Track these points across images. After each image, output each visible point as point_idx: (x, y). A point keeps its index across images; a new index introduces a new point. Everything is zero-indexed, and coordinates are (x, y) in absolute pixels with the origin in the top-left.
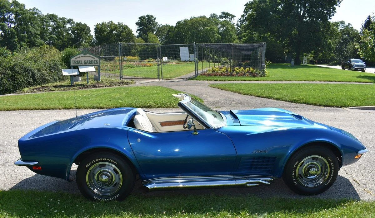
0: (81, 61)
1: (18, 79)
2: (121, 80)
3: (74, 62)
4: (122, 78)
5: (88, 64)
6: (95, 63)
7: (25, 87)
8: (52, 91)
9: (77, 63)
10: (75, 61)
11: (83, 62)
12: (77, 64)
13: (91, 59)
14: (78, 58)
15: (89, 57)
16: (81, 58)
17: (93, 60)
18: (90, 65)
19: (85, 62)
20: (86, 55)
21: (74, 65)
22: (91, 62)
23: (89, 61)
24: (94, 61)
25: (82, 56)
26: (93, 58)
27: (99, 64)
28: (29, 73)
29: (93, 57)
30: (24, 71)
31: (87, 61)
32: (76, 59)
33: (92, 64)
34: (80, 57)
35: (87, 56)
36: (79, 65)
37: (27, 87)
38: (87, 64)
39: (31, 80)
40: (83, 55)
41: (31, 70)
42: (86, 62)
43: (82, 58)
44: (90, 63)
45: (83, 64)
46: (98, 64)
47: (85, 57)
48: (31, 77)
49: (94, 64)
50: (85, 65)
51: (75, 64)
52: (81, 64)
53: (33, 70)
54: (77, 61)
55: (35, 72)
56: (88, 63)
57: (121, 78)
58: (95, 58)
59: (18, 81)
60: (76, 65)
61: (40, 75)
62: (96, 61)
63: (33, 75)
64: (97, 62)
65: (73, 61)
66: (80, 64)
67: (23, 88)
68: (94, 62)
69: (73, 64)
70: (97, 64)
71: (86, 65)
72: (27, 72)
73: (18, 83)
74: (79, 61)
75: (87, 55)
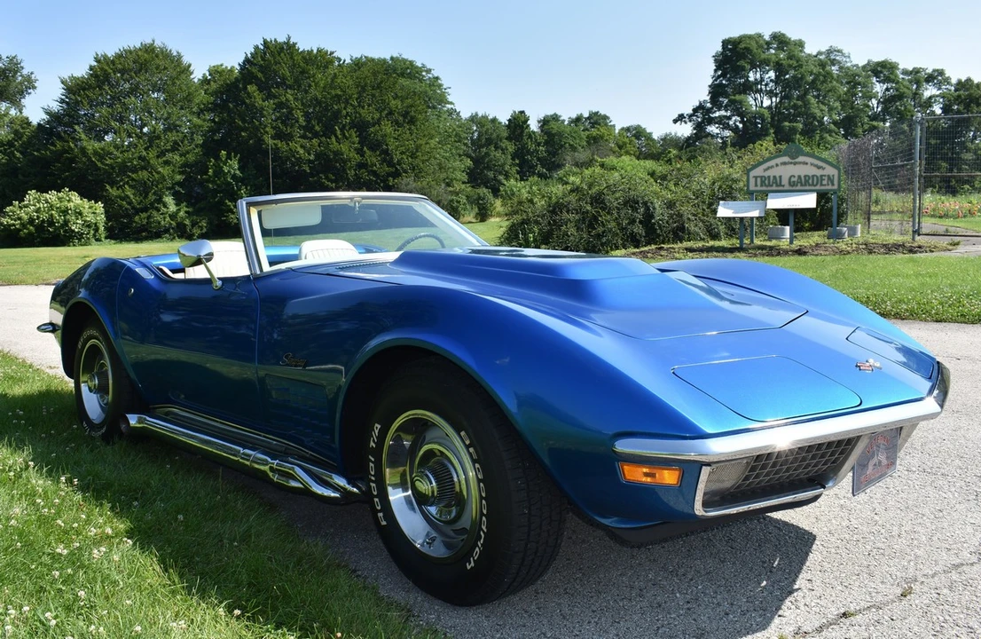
0: (780, 177)
1: (604, 226)
2: (913, 239)
3: (759, 179)
4: (919, 235)
5: (802, 185)
6: (825, 182)
7: (617, 248)
8: (676, 259)
9: (767, 182)
10: (761, 177)
11: (785, 181)
12: (770, 185)
13: (811, 171)
14: (772, 167)
15: (807, 164)
16: (779, 167)
17: (819, 173)
18: (807, 188)
19: (793, 179)
20: (797, 157)
21: (759, 188)
22: (810, 181)
23: (805, 176)
24: (821, 176)
25: (784, 164)
26: (819, 167)
27: (836, 187)
28: (635, 210)
29: (820, 164)
30: (626, 203)
31: (799, 177)
32: (765, 170)
33: (813, 185)
34: (777, 165)
35: (800, 163)
36: (774, 188)
37: (625, 247)
38: (799, 188)
39: (639, 229)
40: (786, 159)
41: (645, 203)
42: (796, 179)
43: (783, 166)
44: (806, 183)
45: (787, 187)
46: (833, 185)
47: (795, 164)
48: (641, 222)
49: (822, 185)
50: (791, 188)
51: (762, 186)
52: (781, 185)
53: (652, 203)
54: (769, 177)
55: (654, 208)
56: (801, 182)
57: (914, 232)
58: (824, 169)
59: (600, 229)
60: (764, 188)
61: (671, 216)
62: (829, 176)
63: (649, 216)
64: (830, 179)
65: (756, 177)
66: (777, 186)
67: (612, 249)
68: (822, 180)
69: (756, 185)
70: (830, 187)
71: (794, 188)
72: (631, 207)
73: (599, 236)
74: (775, 177)
75: (801, 159)
